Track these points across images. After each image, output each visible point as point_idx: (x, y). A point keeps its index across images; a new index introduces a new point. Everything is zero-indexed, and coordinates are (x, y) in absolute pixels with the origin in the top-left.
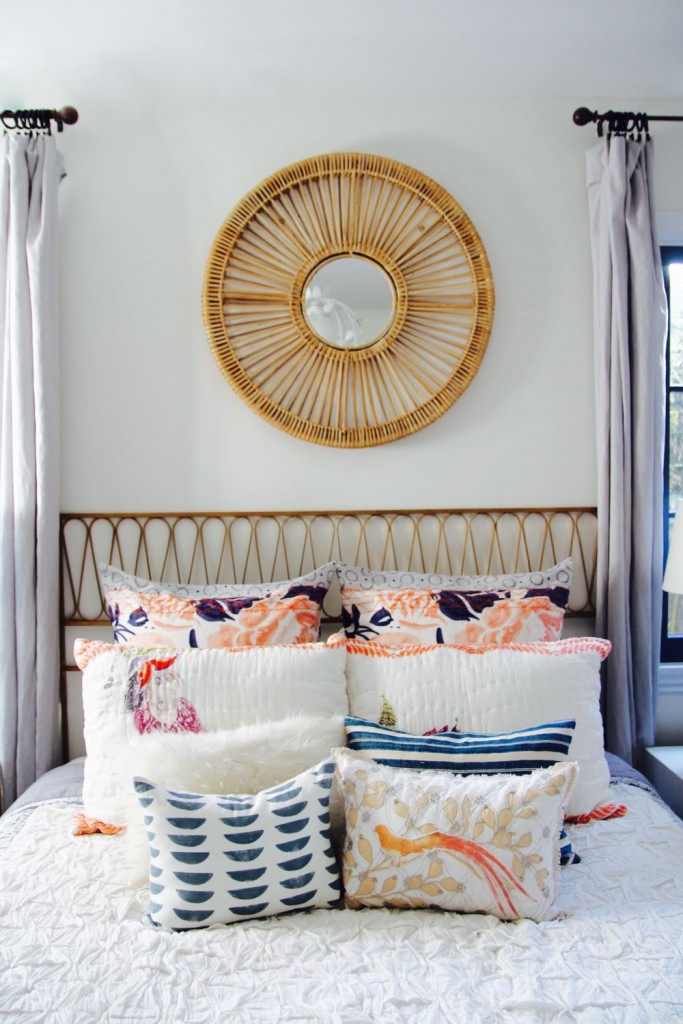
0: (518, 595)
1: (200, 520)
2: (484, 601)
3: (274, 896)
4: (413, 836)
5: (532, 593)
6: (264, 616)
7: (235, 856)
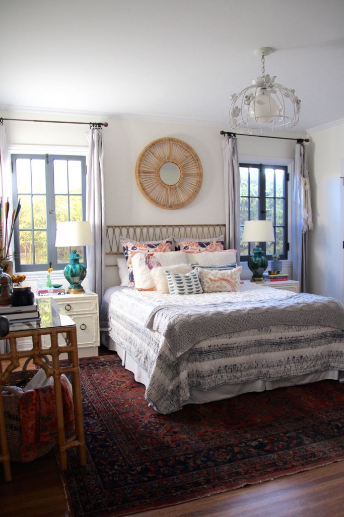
0: (214, 243)
1: (135, 227)
2: (208, 244)
3: (195, 290)
4: (216, 279)
5: (217, 242)
6: (163, 247)
7: (188, 283)
